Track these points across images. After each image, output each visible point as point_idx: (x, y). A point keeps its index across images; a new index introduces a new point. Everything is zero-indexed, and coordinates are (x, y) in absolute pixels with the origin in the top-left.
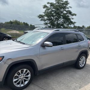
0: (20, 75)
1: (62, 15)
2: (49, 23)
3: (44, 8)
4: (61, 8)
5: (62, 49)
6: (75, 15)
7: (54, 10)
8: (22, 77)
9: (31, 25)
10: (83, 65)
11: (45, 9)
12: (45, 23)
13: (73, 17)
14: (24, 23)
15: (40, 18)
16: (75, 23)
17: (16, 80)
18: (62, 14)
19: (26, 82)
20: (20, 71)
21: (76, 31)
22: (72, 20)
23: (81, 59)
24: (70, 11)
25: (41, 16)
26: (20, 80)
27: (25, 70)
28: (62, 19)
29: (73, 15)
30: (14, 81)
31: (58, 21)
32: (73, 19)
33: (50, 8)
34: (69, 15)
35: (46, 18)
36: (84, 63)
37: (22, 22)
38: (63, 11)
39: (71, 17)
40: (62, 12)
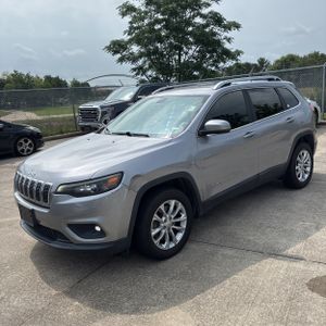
0: (164, 219)
1: (190, 33)
2: (150, 67)
3: (124, 14)
4: (185, 8)
5: (251, 137)
6: (237, 26)
7: (161, 17)
8: (168, 222)
9: (76, 84)
10: (306, 176)
11: (128, 19)
12: (134, 70)
13: (232, 33)
14: (48, 78)
15: (116, 52)
16: (239, 53)
17: (157, 230)
18: (190, 29)
19: (179, 237)
20: (162, 207)
21: (272, 79)
22: (227, 46)
23: (298, 158)
24: (216, 14)
25: (117, 47)
26: (164, 231)
27: (173, 203)
28: (193, 47)
29: (228, 27)
30: (153, 233)
31: (180, 55)
32: (229, 40)
33: (146, 13)
34: (216, 29)
35: (135, 49)
36: (308, 169)
37: (42, 77)
38: (194, 16)
39: (222, 34)
40: (188, 23)
